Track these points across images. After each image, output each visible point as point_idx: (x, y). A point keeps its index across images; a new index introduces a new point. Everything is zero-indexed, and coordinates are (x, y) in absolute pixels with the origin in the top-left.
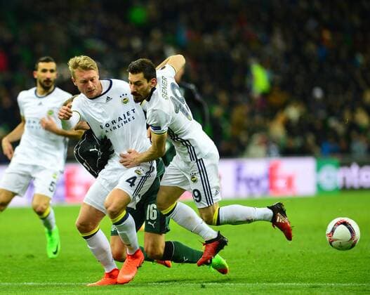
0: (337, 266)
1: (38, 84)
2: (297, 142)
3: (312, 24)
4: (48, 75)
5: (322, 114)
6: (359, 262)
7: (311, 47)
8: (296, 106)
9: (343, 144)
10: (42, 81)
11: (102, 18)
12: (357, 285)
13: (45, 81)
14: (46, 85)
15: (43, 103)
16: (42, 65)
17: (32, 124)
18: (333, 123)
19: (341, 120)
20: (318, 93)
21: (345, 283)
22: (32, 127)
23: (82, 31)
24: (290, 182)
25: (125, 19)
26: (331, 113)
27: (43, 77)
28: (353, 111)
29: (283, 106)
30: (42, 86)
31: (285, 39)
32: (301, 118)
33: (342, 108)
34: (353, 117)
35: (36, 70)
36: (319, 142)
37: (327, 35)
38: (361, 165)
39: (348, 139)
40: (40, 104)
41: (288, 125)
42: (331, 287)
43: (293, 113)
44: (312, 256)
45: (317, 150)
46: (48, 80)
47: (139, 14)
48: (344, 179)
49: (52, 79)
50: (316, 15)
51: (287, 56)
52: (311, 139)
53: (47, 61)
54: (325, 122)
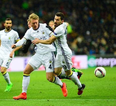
0: (95, 93)
1: (6, 28)
2: (81, 50)
3: (86, 9)
4: (9, 25)
5: (89, 40)
6: (103, 92)
7: (86, 17)
8: (80, 37)
9: (97, 51)
10: (7, 27)
11: (13, 7)
12: (102, 100)
13: (8, 27)
14: (8, 29)
15: (7, 35)
16: (7, 21)
17: (3, 42)
18: (93, 43)
19: (96, 42)
20: (88, 33)
21: (98, 99)
22: (3, 43)
23: (6, 11)
24: (78, 64)
25: (21, 7)
26: (93, 40)
27: (7, 25)
28: (100, 39)
29: (76, 38)
30: (7, 29)
31: (77, 14)
32: (82, 42)
33: (96, 38)
34: (100, 41)
35: (5, 23)
36: (88, 50)
37: (91, 13)
38: (103, 58)
39: (99, 49)
40: (6, 35)
41: (78, 44)
42: (93, 101)
43: (80, 40)
44: (86, 90)
45: (88, 53)
46: (9, 27)
47: (26, 5)
48: (97, 63)
49: (10, 26)
50: (87, 5)
51: (78, 20)
52: (86, 49)
53: (8, 20)
54: (90, 43)
